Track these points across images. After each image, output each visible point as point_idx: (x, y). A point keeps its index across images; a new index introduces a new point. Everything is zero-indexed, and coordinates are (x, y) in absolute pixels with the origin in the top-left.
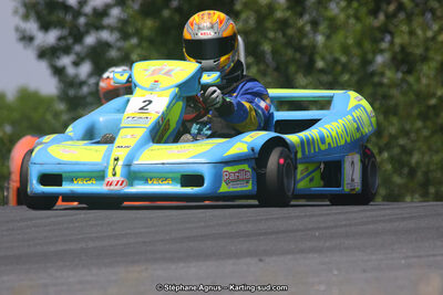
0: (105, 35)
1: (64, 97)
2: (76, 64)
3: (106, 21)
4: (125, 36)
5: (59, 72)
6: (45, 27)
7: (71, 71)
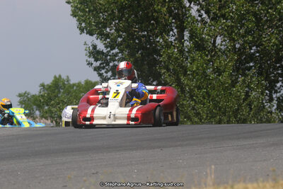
0: (116, 63)
2: (106, 72)
3: (117, 58)
7: (105, 75)
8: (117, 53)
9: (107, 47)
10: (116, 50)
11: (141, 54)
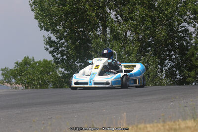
0: (63, 48)
1: (55, 62)
2: (57, 54)
4: (68, 49)
5: (54, 56)
6: (51, 47)
7: (56, 56)
8: (64, 42)
9: (57, 38)
10: (64, 40)
11: (80, 42)
